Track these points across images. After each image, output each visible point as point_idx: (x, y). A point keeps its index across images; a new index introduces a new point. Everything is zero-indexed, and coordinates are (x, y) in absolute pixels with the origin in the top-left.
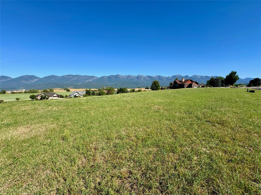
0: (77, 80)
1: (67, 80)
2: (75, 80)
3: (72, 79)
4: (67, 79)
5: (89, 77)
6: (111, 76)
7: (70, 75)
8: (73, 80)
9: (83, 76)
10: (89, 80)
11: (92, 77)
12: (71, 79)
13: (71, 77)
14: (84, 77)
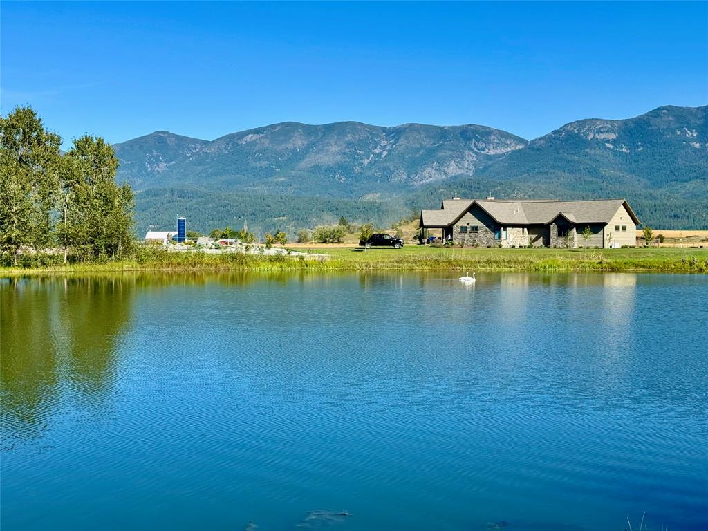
0: (344, 169)
1: (268, 171)
2: (330, 170)
3: (306, 163)
4: (264, 163)
5: (442, 134)
6: (656, 113)
7: (289, 128)
8: (316, 169)
9: (396, 133)
10: (442, 162)
11: (470, 135)
12: (298, 156)
13: (299, 142)
14: (402, 140)
